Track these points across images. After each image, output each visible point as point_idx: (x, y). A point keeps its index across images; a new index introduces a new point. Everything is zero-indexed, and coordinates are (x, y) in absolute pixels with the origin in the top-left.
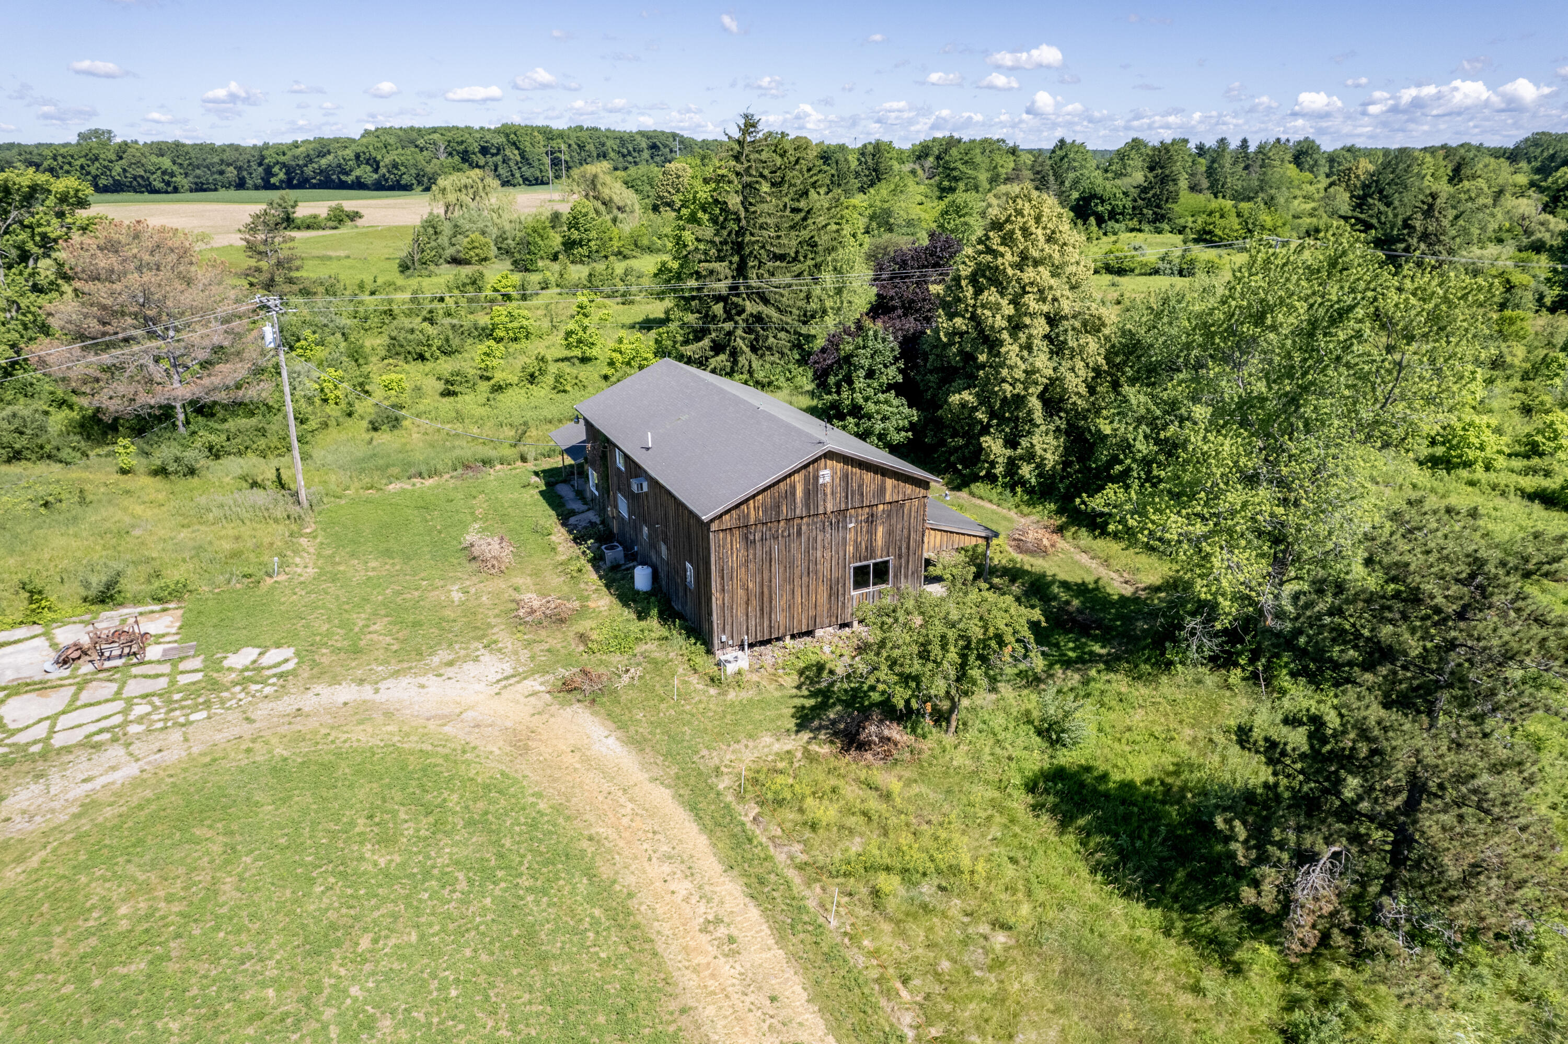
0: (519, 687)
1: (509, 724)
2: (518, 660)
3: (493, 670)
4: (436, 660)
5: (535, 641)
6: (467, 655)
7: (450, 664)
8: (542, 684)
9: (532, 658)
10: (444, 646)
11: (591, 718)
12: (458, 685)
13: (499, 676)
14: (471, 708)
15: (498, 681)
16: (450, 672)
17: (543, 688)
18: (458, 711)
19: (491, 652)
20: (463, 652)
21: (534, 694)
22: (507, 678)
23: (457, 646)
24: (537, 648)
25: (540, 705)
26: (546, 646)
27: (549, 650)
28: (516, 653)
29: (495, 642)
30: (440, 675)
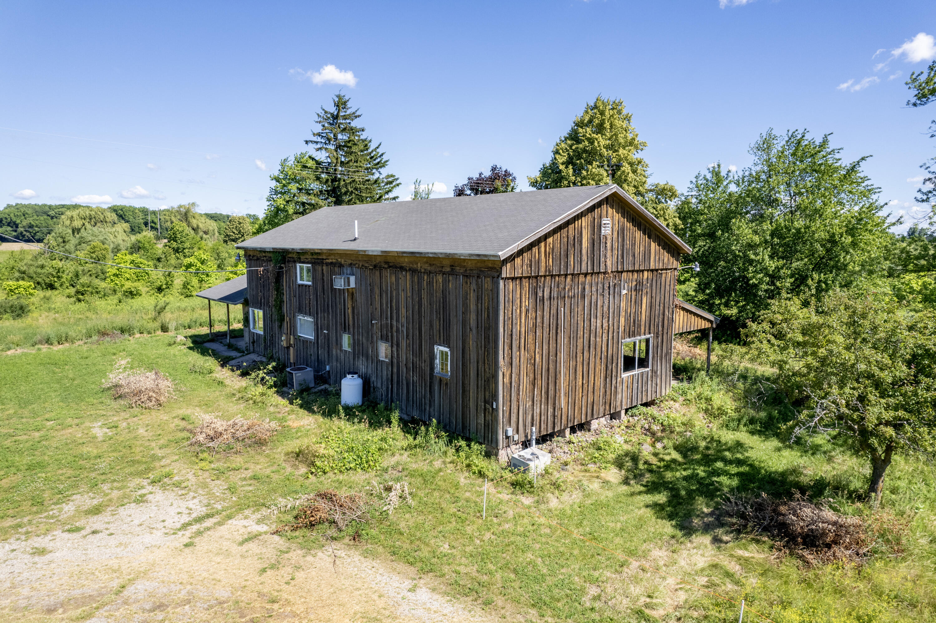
0: (223, 530)
1: (223, 593)
2: (210, 494)
3: (172, 511)
4: (69, 508)
5: (230, 469)
6: (124, 497)
7: (96, 511)
8: (259, 522)
9: (232, 489)
10: (84, 488)
11: (368, 563)
12: (112, 541)
13: (185, 519)
14: (143, 574)
15: (185, 526)
16: (96, 522)
17: (263, 528)
18: (115, 584)
19: (164, 488)
20: (115, 494)
21: (252, 538)
22: (199, 520)
23: (105, 487)
24: (235, 478)
25: (270, 553)
26: (249, 474)
27: (255, 478)
28: (204, 485)
29: (168, 476)
30: (78, 530)
